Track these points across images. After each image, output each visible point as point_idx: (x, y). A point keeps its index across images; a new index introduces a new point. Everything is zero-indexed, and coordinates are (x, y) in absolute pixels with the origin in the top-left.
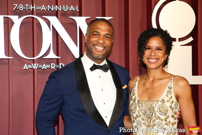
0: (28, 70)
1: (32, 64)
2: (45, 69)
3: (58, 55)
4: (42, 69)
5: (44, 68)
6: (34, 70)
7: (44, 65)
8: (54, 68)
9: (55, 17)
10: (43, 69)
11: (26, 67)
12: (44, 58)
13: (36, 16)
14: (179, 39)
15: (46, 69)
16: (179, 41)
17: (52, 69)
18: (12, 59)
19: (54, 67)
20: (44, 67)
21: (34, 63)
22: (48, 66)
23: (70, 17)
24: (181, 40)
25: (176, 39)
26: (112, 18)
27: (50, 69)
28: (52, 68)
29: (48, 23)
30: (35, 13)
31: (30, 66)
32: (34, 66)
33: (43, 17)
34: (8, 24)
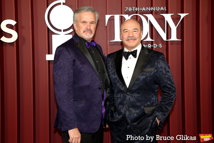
12: (144, 41)
19: (151, 47)
22: (147, 46)
23: (160, 14)
26: (188, 14)
30: (138, 12)
33: (144, 15)
34: (122, 20)
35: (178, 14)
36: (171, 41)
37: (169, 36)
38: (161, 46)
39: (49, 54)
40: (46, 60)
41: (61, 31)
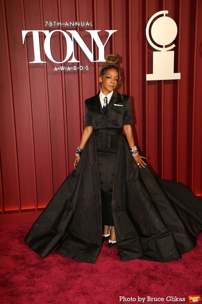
1: (60, 67)
2: (69, 70)
3: (78, 60)
6: (62, 71)
7: (69, 67)
8: (76, 70)
9: (76, 31)
11: (56, 69)
12: (68, 62)
13: (62, 30)
14: (165, 46)
16: (165, 47)
18: (46, 63)
21: (61, 66)
22: (72, 68)
23: (86, 31)
24: (166, 46)
25: (163, 46)
26: (117, 31)
27: (73, 70)
29: (71, 36)
30: (61, 28)
31: (59, 69)
32: (62, 68)
33: (67, 31)
34: (42, 37)
35: (106, 31)
36: (98, 62)
37: (96, 57)
38: (87, 69)
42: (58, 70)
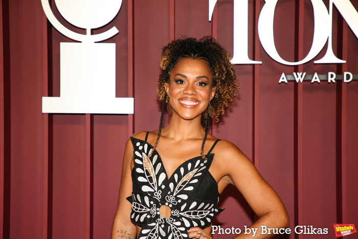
0: (286, 83)
1: (295, 74)
2: (317, 82)
3: (340, 57)
4: (312, 81)
5: (316, 80)
6: (296, 84)
7: (316, 74)
8: (334, 81)
10: (314, 82)
11: (283, 79)
12: (315, 62)
15: (319, 83)
17: (329, 83)
18: (260, 64)
19: (335, 79)
20: (316, 78)
21: (297, 71)
22: (323, 77)
27: (326, 82)
28: (329, 81)
31: (290, 78)
32: (298, 77)
34: (255, 3)
39: (50, 94)
40: (43, 112)
41: (85, 33)
42: (288, 81)
